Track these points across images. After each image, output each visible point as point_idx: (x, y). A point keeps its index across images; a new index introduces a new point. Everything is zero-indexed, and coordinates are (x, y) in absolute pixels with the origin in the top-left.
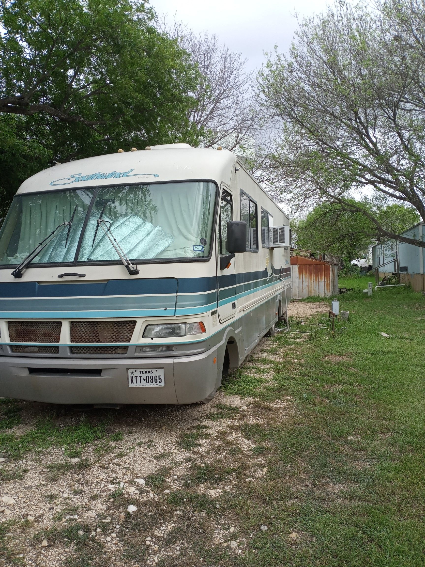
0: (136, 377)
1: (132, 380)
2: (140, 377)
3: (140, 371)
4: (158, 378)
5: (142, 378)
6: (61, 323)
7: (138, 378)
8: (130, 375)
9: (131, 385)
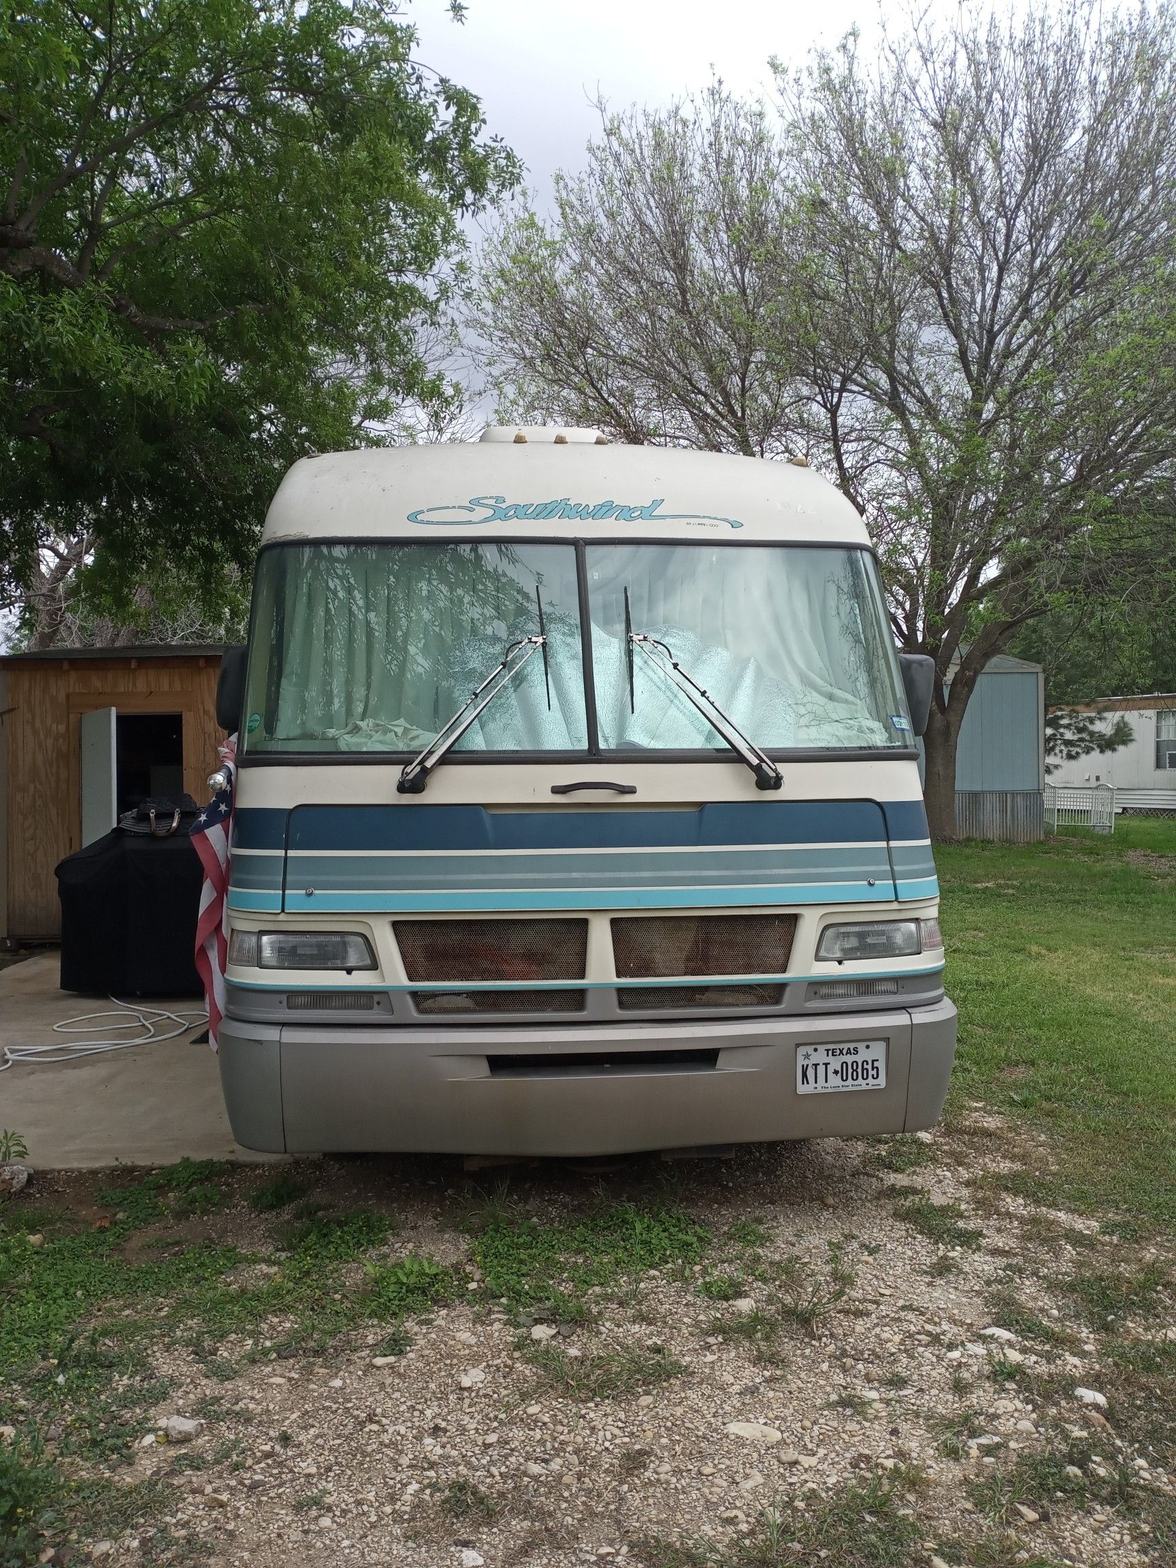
0: (816, 1065)
1: (804, 1075)
2: (826, 1065)
3: (828, 1050)
4: (869, 1067)
5: (831, 1069)
6: (585, 922)
7: (821, 1069)
8: (801, 1061)
9: (802, 1089)
